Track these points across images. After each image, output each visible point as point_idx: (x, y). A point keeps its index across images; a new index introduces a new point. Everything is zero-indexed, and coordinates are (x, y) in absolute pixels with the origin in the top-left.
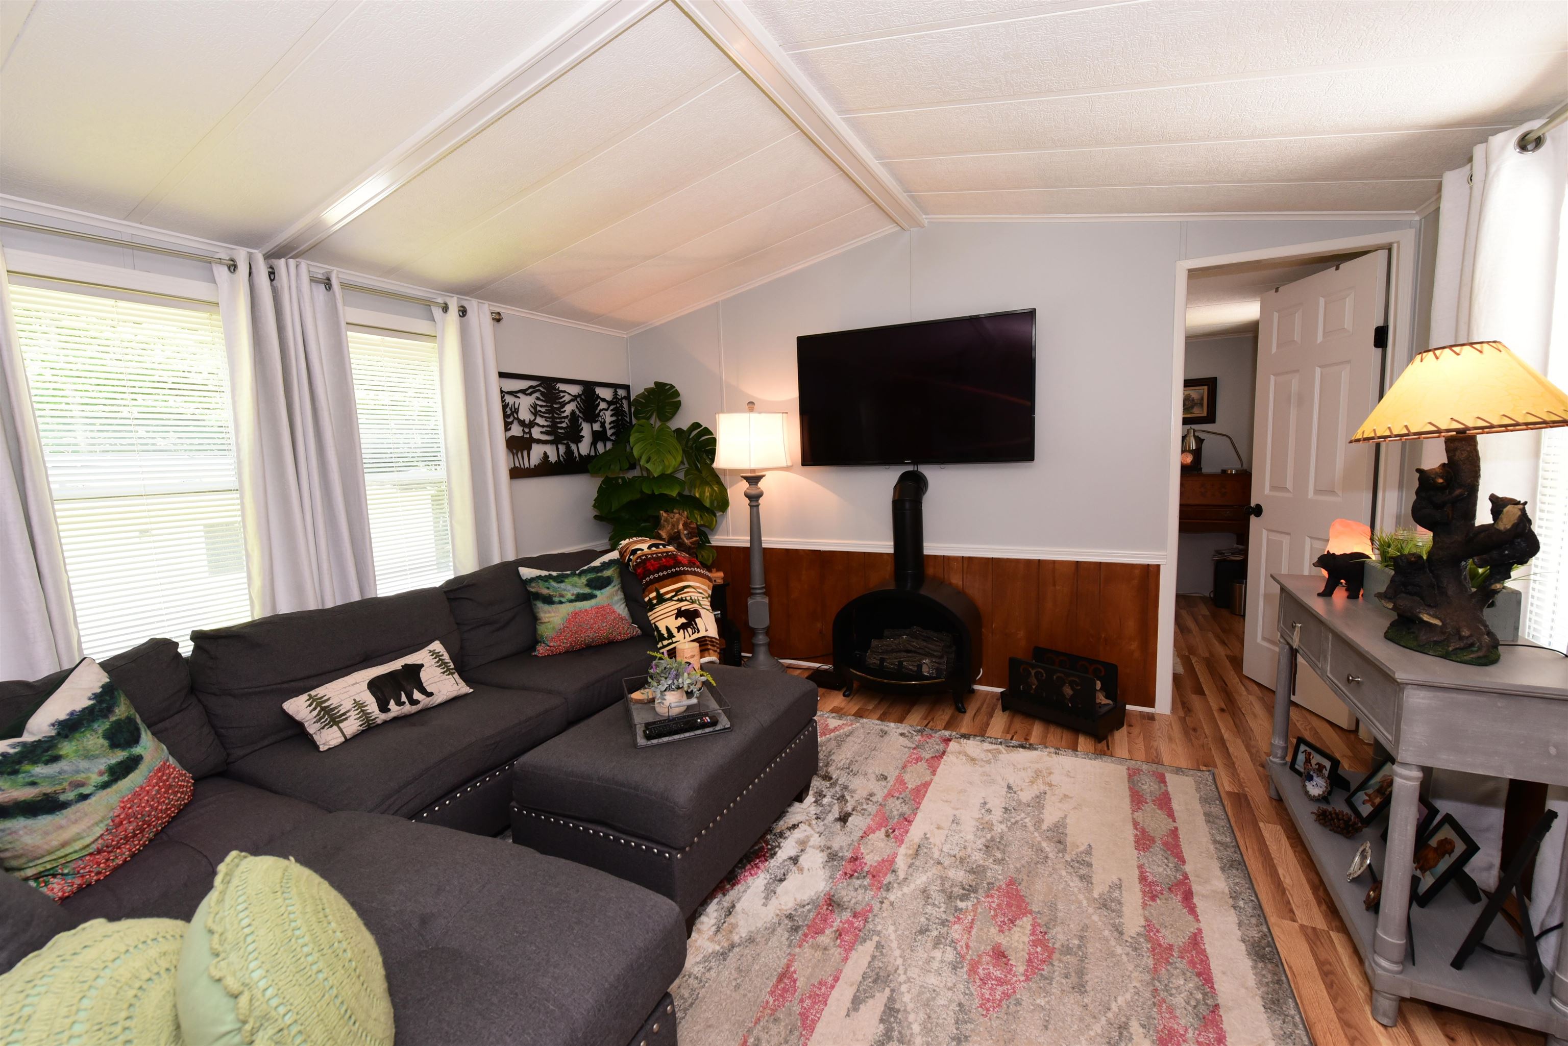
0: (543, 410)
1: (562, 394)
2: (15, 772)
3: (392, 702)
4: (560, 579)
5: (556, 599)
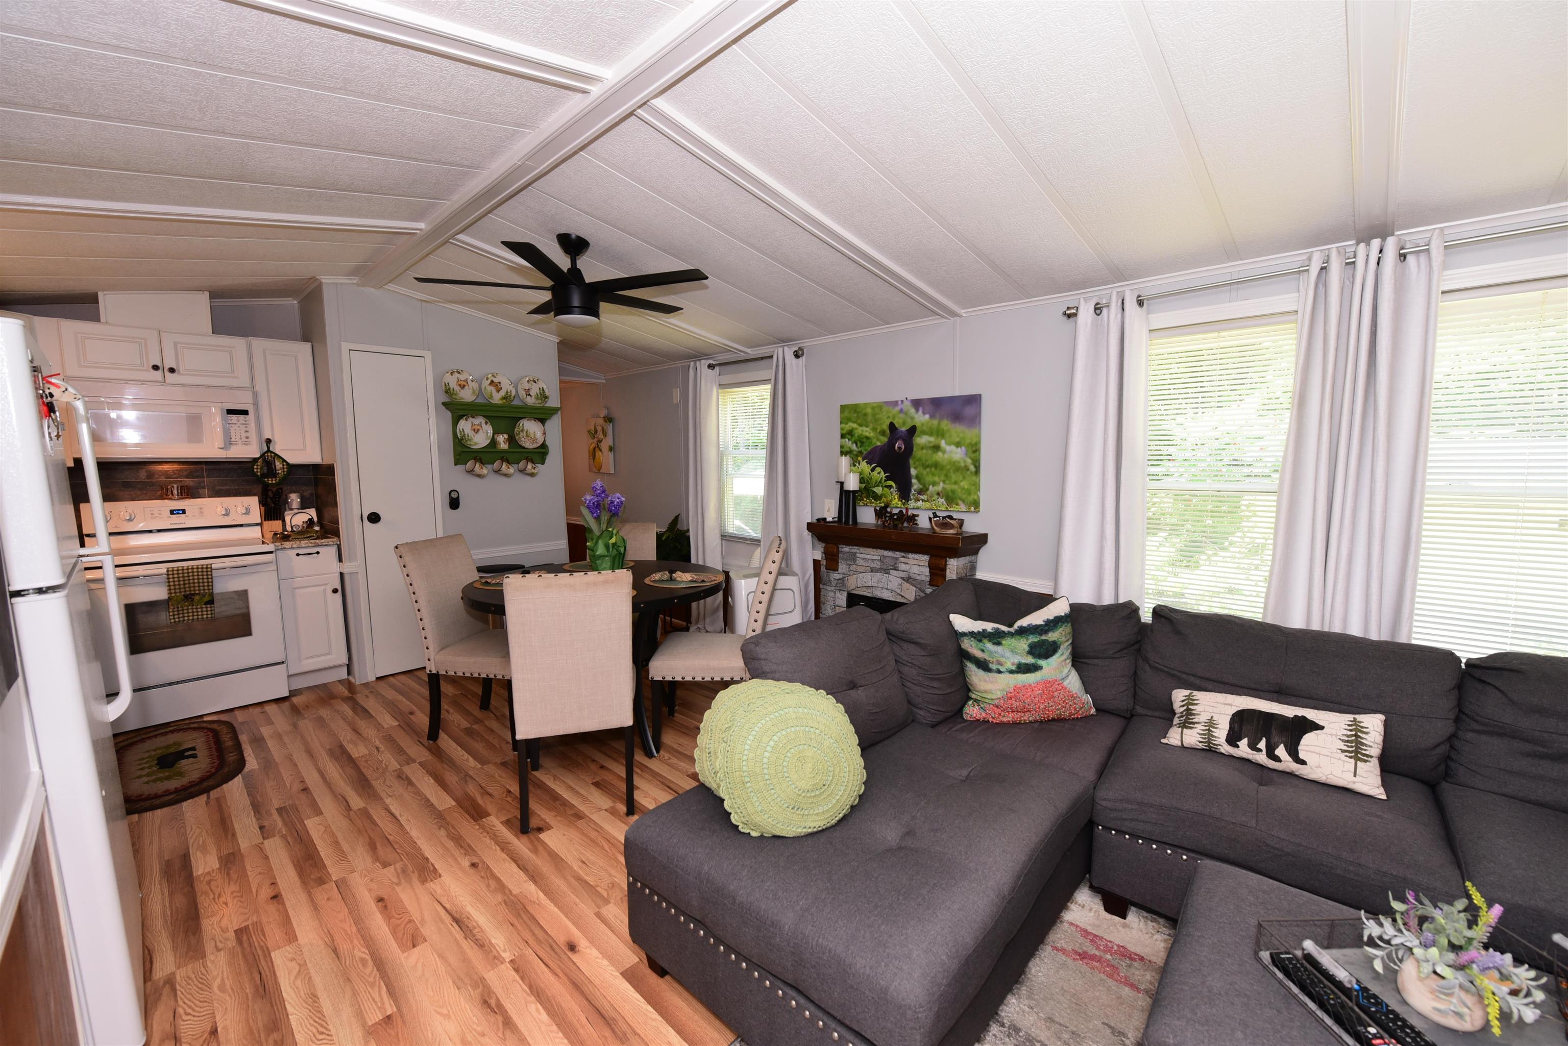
3: (1245, 741)
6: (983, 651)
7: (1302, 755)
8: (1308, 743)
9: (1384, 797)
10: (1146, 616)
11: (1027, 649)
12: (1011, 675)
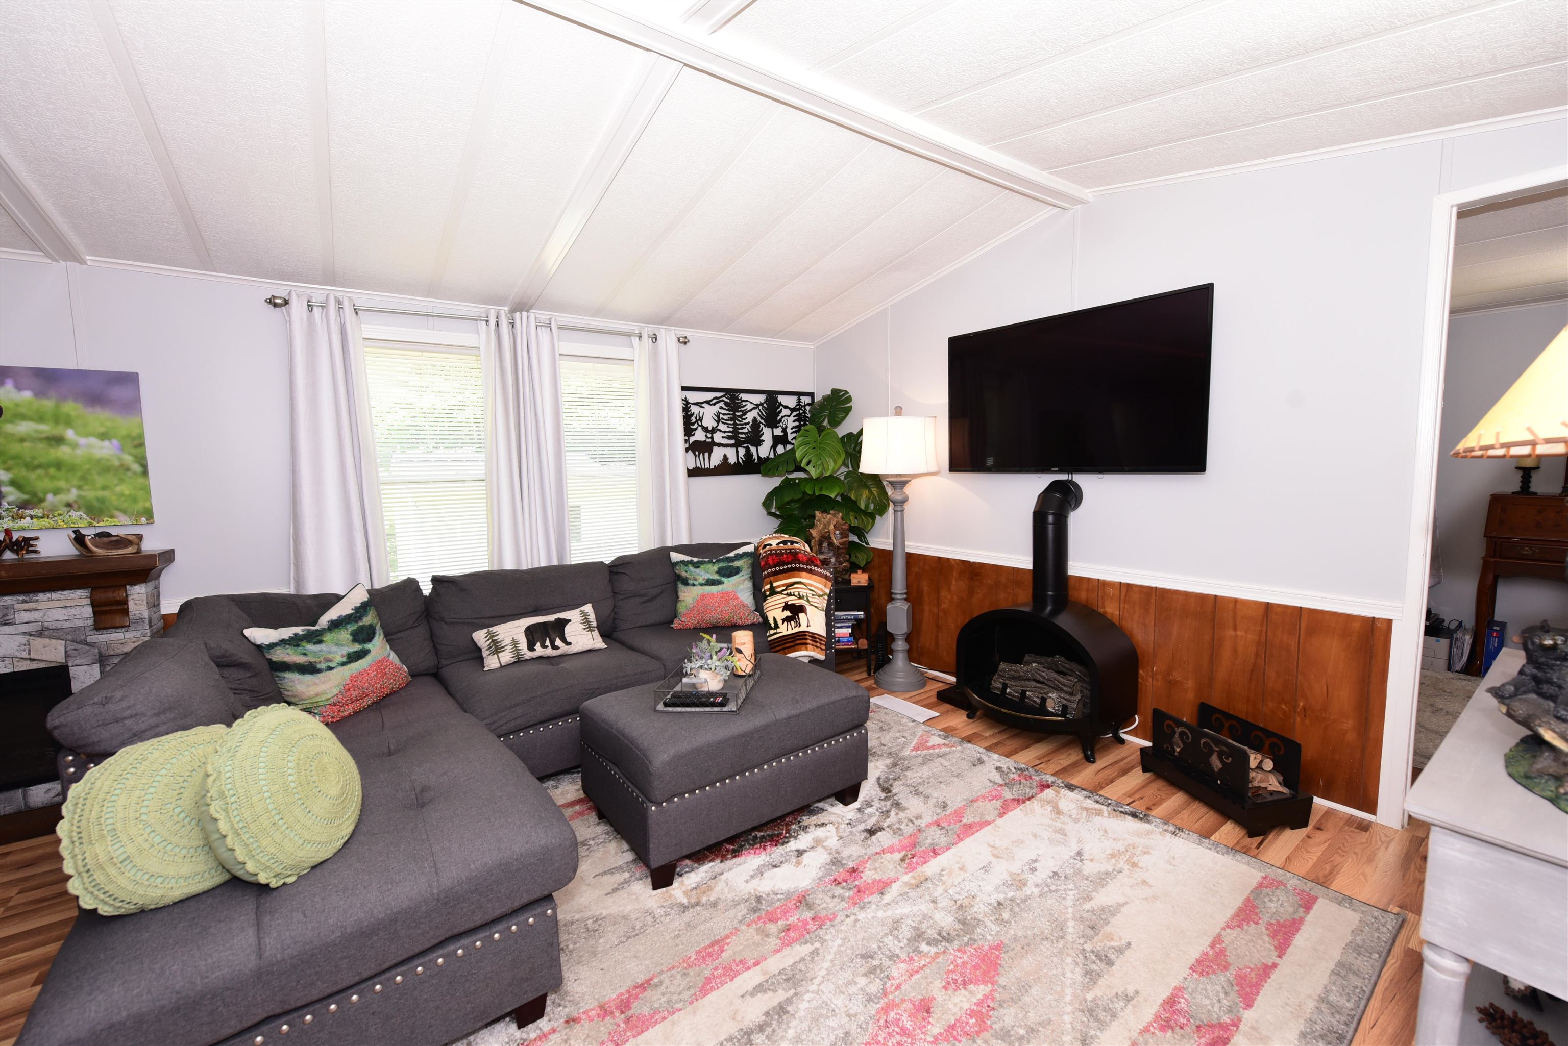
0: (726, 417)
1: (744, 403)
2: (298, 646)
3: (538, 644)
4: (696, 565)
5: (691, 582)
6: (305, 654)
7: (568, 640)
8: (570, 631)
9: (606, 646)
10: (427, 588)
11: (351, 638)
12: (345, 667)
